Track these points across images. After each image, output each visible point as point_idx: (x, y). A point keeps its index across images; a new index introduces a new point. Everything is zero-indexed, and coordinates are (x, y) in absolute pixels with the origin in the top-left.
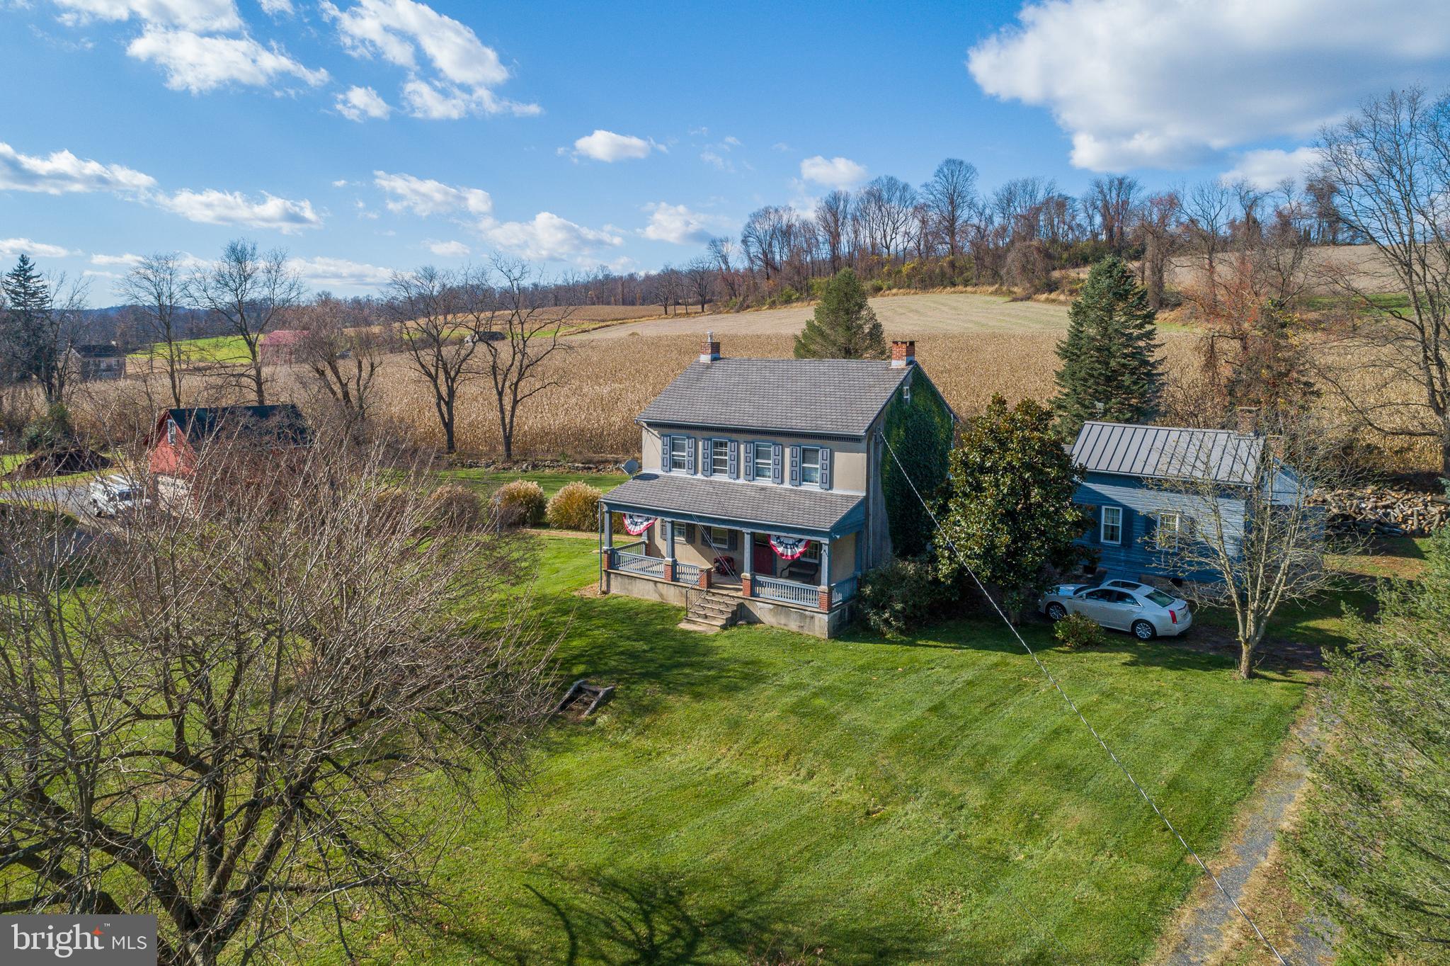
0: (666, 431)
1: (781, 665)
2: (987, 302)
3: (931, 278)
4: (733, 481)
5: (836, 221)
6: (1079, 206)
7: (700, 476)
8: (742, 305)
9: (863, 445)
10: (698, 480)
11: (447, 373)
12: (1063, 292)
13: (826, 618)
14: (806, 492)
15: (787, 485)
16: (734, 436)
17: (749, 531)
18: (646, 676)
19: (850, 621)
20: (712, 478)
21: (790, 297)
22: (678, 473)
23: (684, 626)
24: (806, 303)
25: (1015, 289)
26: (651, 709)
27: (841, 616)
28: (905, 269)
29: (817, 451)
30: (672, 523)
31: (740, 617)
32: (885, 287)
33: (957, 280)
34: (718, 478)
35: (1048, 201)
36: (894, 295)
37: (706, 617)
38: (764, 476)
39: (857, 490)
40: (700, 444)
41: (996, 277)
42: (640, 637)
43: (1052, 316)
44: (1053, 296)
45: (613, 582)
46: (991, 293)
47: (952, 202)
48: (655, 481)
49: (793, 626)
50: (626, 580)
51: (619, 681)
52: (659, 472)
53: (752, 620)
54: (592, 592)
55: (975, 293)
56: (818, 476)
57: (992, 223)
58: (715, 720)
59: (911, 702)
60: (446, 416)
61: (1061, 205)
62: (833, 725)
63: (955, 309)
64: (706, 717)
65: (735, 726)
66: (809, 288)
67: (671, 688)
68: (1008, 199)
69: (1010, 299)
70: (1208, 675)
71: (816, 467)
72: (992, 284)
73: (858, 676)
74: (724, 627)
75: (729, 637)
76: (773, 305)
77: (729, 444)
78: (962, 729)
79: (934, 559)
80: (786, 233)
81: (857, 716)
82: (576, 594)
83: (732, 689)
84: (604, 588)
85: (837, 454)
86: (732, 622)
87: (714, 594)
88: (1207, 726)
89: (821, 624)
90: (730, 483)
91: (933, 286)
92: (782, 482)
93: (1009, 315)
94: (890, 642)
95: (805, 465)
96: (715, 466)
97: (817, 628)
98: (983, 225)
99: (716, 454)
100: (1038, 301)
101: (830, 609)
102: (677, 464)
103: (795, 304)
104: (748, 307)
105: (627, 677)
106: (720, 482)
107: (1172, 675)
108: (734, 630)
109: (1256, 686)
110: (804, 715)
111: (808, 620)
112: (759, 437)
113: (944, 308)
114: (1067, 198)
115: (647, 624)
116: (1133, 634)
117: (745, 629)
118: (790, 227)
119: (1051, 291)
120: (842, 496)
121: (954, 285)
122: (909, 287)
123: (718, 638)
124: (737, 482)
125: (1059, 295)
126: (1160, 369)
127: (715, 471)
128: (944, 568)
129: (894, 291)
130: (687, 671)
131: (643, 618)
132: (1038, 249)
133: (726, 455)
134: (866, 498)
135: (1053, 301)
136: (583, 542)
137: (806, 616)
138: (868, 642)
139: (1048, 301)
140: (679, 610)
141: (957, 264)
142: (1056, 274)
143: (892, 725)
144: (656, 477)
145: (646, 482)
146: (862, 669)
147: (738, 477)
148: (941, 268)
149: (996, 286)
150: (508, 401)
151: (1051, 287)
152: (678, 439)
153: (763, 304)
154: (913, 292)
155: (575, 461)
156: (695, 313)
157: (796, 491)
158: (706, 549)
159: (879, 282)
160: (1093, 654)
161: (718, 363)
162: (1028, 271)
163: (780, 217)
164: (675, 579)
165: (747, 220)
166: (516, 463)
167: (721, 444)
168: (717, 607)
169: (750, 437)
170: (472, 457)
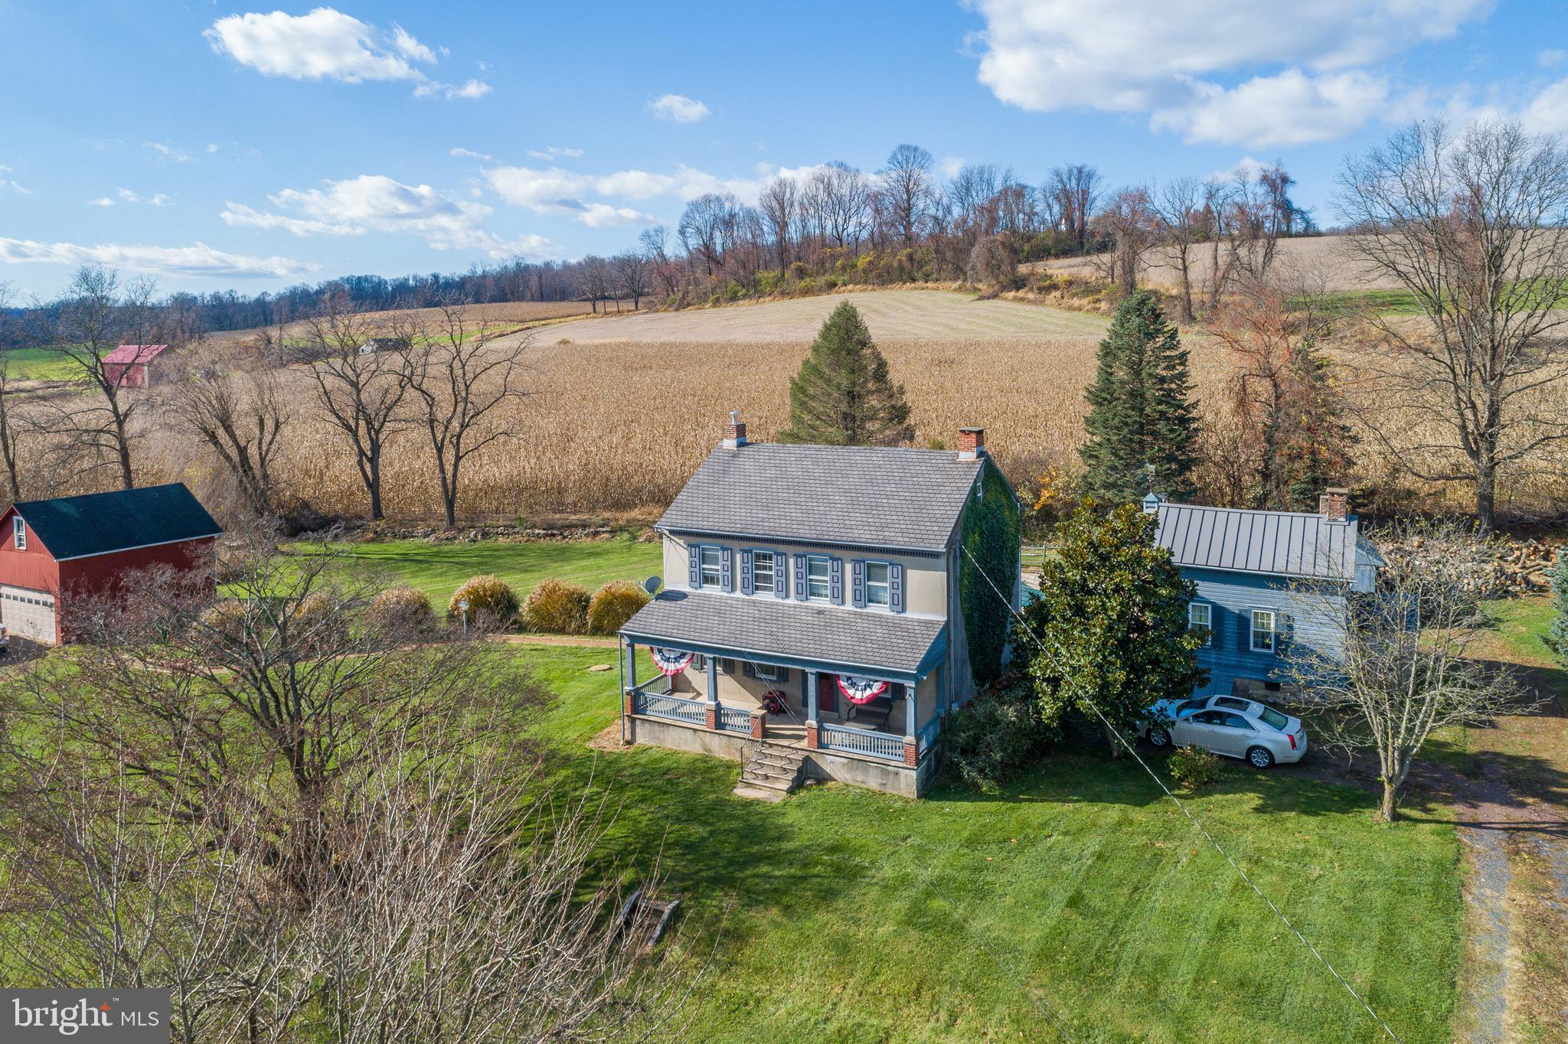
0: (694, 540)
1: (875, 847)
2: (952, 301)
3: (889, 273)
4: (780, 601)
5: (783, 209)
6: (1038, 195)
7: (738, 594)
8: (681, 303)
9: (943, 561)
10: (737, 599)
11: (369, 423)
12: (1031, 289)
13: (914, 774)
14: (874, 616)
15: (849, 606)
16: (781, 548)
17: (814, 671)
18: (716, 881)
19: (936, 770)
20: (754, 597)
21: (735, 293)
22: (709, 590)
23: (741, 792)
24: (754, 301)
25: (980, 286)
26: (738, 936)
27: (928, 767)
28: (862, 261)
29: (886, 566)
30: (714, 659)
31: (808, 775)
32: (840, 283)
33: (917, 275)
34: (762, 596)
35: (1005, 191)
36: (851, 291)
37: (767, 777)
38: (820, 595)
39: (937, 613)
40: (738, 557)
41: (957, 271)
42: (690, 814)
43: (1024, 317)
44: (1021, 294)
45: (638, 730)
46: (955, 290)
47: (908, 191)
48: (684, 602)
49: (873, 783)
50: (657, 728)
51: (684, 890)
52: (685, 588)
53: (822, 779)
54: (611, 740)
55: (937, 289)
56: (887, 597)
57: (950, 212)
58: (818, 942)
59: (1044, 895)
60: (369, 474)
61: (1020, 192)
62: (964, 940)
63: (918, 308)
64: (805, 941)
65: (843, 948)
66: (756, 283)
67: (752, 898)
68: (965, 188)
69: (976, 297)
70: (1348, 820)
71: (883, 586)
72: (956, 279)
73: (969, 858)
74: (791, 791)
75: (800, 806)
76: (717, 303)
77: (774, 557)
78: (1113, 932)
79: (1031, 695)
80: (729, 222)
81: (985, 923)
82: (591, 745)
83: (827, 896)
85: (910, 572)
86: (797, 785)
87: (771, 745)
88: (1378, 897)
89: (907, 781)
90: (777, 604)
91: (892, 282)
92: (843, 603)
93: (978, 315)
94: (992, 798)
95: (871, 583)
96: (757, 582)
97: (903, 786)
98: (940, 214)
99: (758, 568)
100: (1006, 299)
101: (918, 763)
102: (708, 579)
103: (741, 302)
104: (689, 305)
105: (693, 885)
106: (766, 603)
107: (1312, 822)
108: (803, 793)
109: (1403, 833)
110: (925, 928)
111: (891, 777)
112: (812, 550)
113: (907, 308)
114: (1025, 187)
115: (695, 792)
116: (1248, 759)
117: (815, 791)
118: (732, 216)
119: (1018, 289)
120: (919, 621)
121: (914, 280)
122: (865, 282)
123: (788, 808)
124: (787, 601)
125: (1028, 292)
126: (1194, 414)
127: (757, 588)
128: (1049, 709)
129: (850, 287)
130: (764, 869)
131: (688, 783)
132: (1003, 243)
133: (770, 568)
134: (948, 622)
135: (1022, 299)
136: (574, 652)
137: (889, 772)
138: (967, 799)
139: (1015, 299)
140: (729, 766)
141: (915, 257)
142: (1023, 269)
143: (1033, 935)
144: (683, 596)
145: (673, 604)
146: (971, 843)
147: (787, 596)
148: (900, 261)
149: (960, 282)
150: (449, 455)
151: (1019, 283)
152: (709, 550)
153: (706, 301)
154: (871, 287)
155: (534, 526)
156: (629, 311)
157: (861, 614)
158: (749, 681)
159: (833, 277)
160: (1217, 797)
161: (745, 450)
162: (993, 267)
163: (722, 206)
164: (719, 725)
165: (685, 208)
166: (461, 531)
167: (765, 557)
168: (778, 763)
169: (800, 550)
170: (405, 525)
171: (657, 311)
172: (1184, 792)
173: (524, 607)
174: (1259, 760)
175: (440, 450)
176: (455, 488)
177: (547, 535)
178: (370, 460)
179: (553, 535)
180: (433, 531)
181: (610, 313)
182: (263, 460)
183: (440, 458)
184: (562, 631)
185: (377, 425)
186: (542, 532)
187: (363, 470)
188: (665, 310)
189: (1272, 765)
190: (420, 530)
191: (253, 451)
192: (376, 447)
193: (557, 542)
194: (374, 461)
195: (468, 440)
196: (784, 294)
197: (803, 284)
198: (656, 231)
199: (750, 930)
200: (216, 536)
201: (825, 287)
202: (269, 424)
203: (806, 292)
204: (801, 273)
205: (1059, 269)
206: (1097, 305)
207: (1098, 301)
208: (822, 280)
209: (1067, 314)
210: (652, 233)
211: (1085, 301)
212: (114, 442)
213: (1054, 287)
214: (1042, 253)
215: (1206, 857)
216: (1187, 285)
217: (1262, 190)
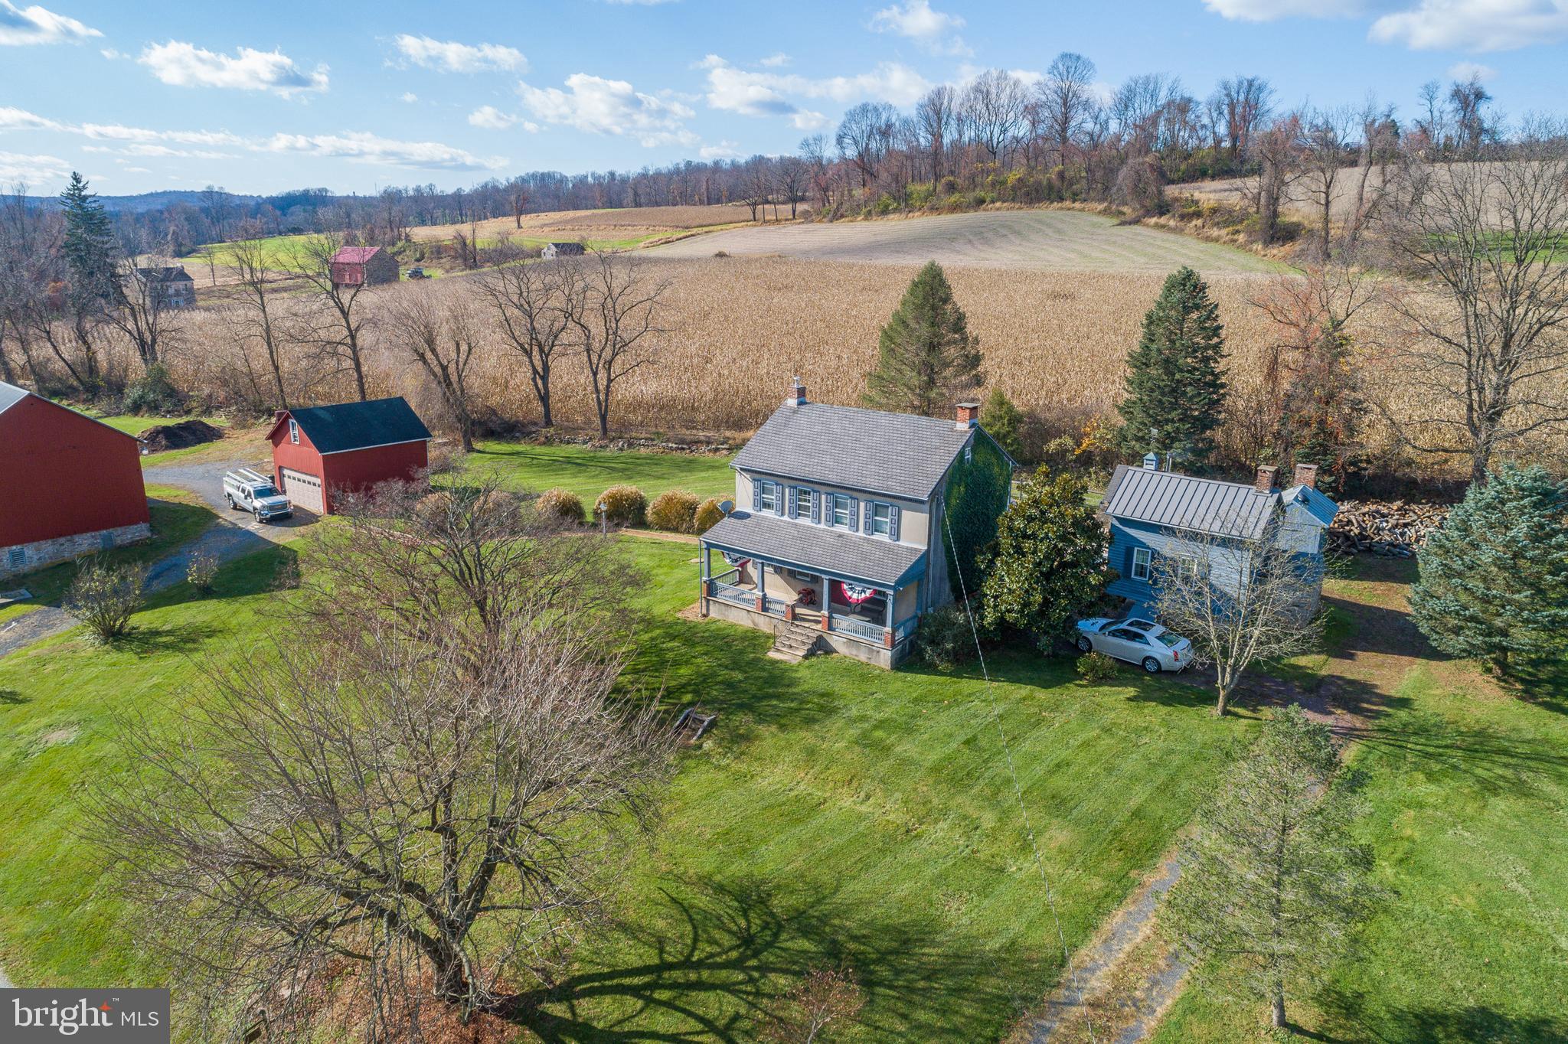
0: (757, 476)
1: (850, 696)
2: (1095, 224)
3: (1037, 191)
4: (814, 525)
5: (940, 119)
6: (1203, 109)
7: (786, 518)
8: (835, 214)
9: (927, 507)
10: (785, 522)
11: (541, 350)
12: (1174, 216)
13: (889, 653)
14: (877, 541)
15: (861, 534)
16: (817, 487)
17: (827, 577)
18: (742, 707)
19: (910, 653)
20: (797, 521)
21: (887, 207)
22: (765, 513)
23: (772, 655)
24: (903, 215)
25: (1125, 209)
26: (747, 738)
27: (903, 650)
28: (1013, 178)
29: (888, 508)
30: (763, 563)
31: (820, 647)
32: (988, 200)
33: (1066, 194)
34: (802, 521)
35: (1169, 104)
36: (998, 209)
37: (791, 647)
38: (841, 523)
39: (920, 543)
40: (787, 490)
41: (1105, 193)
42: (736, 666)
43: (1159, 247)
44: (1163, 220)
45: (711, 607)
46: (1100, 212)
47: (1065, 104)
48: (746, 521)
49: (863, 657)
50: (723, 607)
51: (720, 710)
52: (749, 510)
53: (829, 651)
54: (693, 614)
55: (1083, 210)
56: (887, 529)
57: (1107, 129)
58: (796, 748)
59: (950, 736)
60: (542, 391)
61: (1183, 107)
62: (888, 756)
63: (1059, 230)
64: (789, 746)
65: (811, 753)
66: (908, 197)
67: (762, 719)
68: (1125, 102)
69: (1118, 221)
70: (1192, 711)
71: (886, 520)
72: (1101, 200)
73: (911, 709)
74: (806, 657)
75: (808, 667)
76: (868, 215)
77: (812, 494)
78: (986, 761)
79: (979, 608)
80: (886, 132)
81: (906, 748)
82: (679, 615)
83: (810, 721)
84: (704, 611)
85: (904, 512)
86: (810, 654)
87: (797, 626)
89: (885, 658)
90: (812, 528)
91: (1039, 201)
92: (857, 531)
93: (1115, 242)
94: (942, 674)
95: (877, 518)
96: (799, 510)
97: (881, 661)
98: (1097, 131)
99: (800, 500)
100: (1147, 225)
101: (893, 646)
102: (767, 505)
103: (891, 216)
104: (842, 216)
105: (727, 708)
106: (804, 526)
107: (1163, 710)
108: (814, 659)
109: (1226, 723)
110: (865, 746)
111: (874, 653)
112: (837, 490)
113: (1048, 230)
114: (1190, 100)
115: (741, 652)
116: (1143, 666)
117: (822, 659)
118: (889, 126)
119: (1162, 214)
120: (907, 548)
121: (1061, 199)
122: (1013, 200)
123: (801, 668)
124: (819, 526)
125: (1169, 219)
127: (799, 515)
128: (990, 617)
129: (998, 204)
130: (774, 702)
131: (738, 646)
132: (1151, 166)
133: (809, 501)
134: (928, 551)
137: (873, 651)
138: (925, 673)
139: (1158, 226)
140: (768, 637)
141: (1066, 174)
142: (1171, 191)
143: (933, 757)
144: (748, 516)
145: (739, 521)
146: (916, 701)
147: (819, 522)
148: (1049, 179)
149: (1106, 204)
150: (602, 376)
151: (1163, 209)
152: (767, 484)
153: (858, 214)
154: (1017, 206)
155: (668, 440)
156: (787, 220)
157: (868, 540)
158: (792, 580)
159: (982, 194)
160: (1106, 688)
161: (804, 408)
162: (1139, 190)
163: (879, 115)
164: (765, 609)
165: (843, 118)
166: (612, 440)
167: (805, 493)
168: (800, 638)
169: (830, 490)
170: (569, 433)
171: (812, 221)
172: (1084, 682)
173: (649, 511)
174: (1151, 666)
175: (595, 374)
176: (606, 406)
177: (678, 448)
178: (542, 378)
179: (683, 449)
180: (591, 439)
181: (769, 221)
182: (460, 376)
183: (595, 380)
184: (676, 530)
185: (546, 349)
186: (674, 446)
187: (536, 385)
188: (820, 221)
189: (1159, 670)
190: (580, 438)
191: (452, 369)
192: (546, 368)
193: (686, 455)
194: (544, 378)
195: (617, 368)
196: (934, 209)
197: (953, 199)
198: (815, 139)
199: (757, 737)
200: (428, 439)
201: (973, 204)
202: (464, 347)
203: (955, 208)
204: (951, 188)
205: (1208, 193)
206: (1236, 237)
207: (1238, 232)
208: (971, 196)
209: (1203, 245)
210: (811, 142)
211: (1224, 232)
212: (349, 352)
213: (1198, 214)
214: (1199, 174)
215: (1074, 725)
216: (1327, 220)
217: (1449, 107)
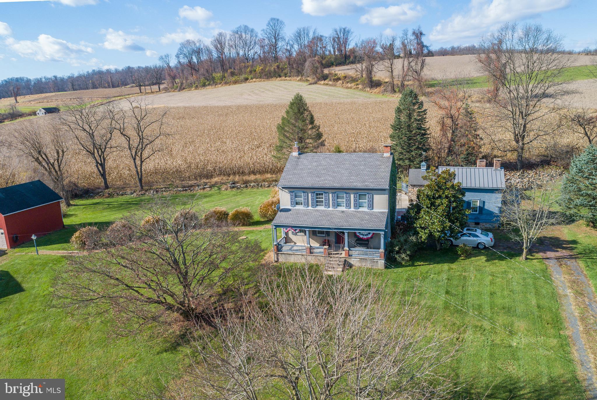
0: (292, 190)
2: (299, 85)
3: (270, 73)
4: (326, 209)
5: (222, 46)
6: (328, 40)
7: (311, 208)
8: (180, 88)
9: (387, 192)
10: (310, 210)
12: (330, 80)
13: (383, 261)
14: (363, 212)
15: (352, 209)
16: (326, 191)
17: (347, 232)
20: (316, 208)
21: (205, 83)
22: (298, 207)
23: (326, 273)
28: (259, 69)
29: (366, 195)
30: (310, 232)
31: (347, 265)
32: (250, 78)
33: (282, 74)
34: (319, 208)
35: (314, 39)
36: (255, 82)
37: (333, 268)
38: (341, 206)
39: (384, 209)
40: (310, 195)
41: (299, 72)
43: (330, 92)
44: (326, 82)
45: (279, 257)
46: (298, 81)
47: (275, 38)
48: (291, 212)
49: (369, 265)
50: (287, 255)
52: (290, 207)
53: (351, 266)
54: (269, 261)
55: (291, 80)
56: (366, 205)
57: (293, 47)
59: (438, 292)
60: (101, 171)
61: (320, 39)
63: (286, 89)
66: (213, 79)
68: (298, 37)
69: (308, 84)
71: (365, 201)
72: (298, 76)
73: (410, 284)
74: (343, 271)
75: (348, 275)
76: (196, 88)
77: (324, 194)
78: (463, 300)
80: (198, 52)
84: (276, 260)
85: (374, 196)
86: (344, 269)
87: (331, 257)
88: (530, 281)
89: (381, 263)
91: (272, 77)
92: (350, 208)
93: (311, 91)
95: (360, 201)
96: (317, 203)
97: (379, 265)
98: (289, 48)
99: (317, 198)
100: (320, 84)
101: (385, 258)
102: (297, 204)
103: (208, 87)
104: (184, 89)
106: (321, 210)
108: (347, 271)
109: (529, 263)
111: (375, 263)
112: (338, 190)
113: (281, 89)
114: (321, 36)
116: (478, 247)
117: (350, 270)
118: (200, 49)
119: (325, 80)
120: (378, 212)
121: (280, 76)
122: (260, 78)
123: (345, 276)
124: (329, 209)
127: (317, 205)
129: (254, 80)
132: (318, 61)
133: (322, 198)
134: (388, 212)
135: (327, 84)
137: (374, 262)
139: (324, 84)
140: (318, 265)
141: (280, 67)
142: (326, 71)
143: (440, 303)
144: (290, 210)
145: (287, 213)
146: (407, 280)
147: (329, 207)
148: (274, 69)
149: (300, 77)
150: (138, 162)
151: (325, 77)
152: (298, 193)
153: (192, 87)
154: (263, 80)
155: (178, 187)
156: (156, 92)
157: (357, 211)
158: (315, 237)
159: (246, 76)
160: (473, 259)
161: (302, 156)
162: (315, 71)
163: (195, 44)
164: (311, 253)
165: (179, 46)
166: (146, 191)
167: (320, 194)
168: (336, 263)
169: (334, 191)
170: (121, 190)
171: (170, 92)
172: (462, 258)
174: (481, 247)
175: (135, 159)
176: (141, 174)
177: (184, 190)
178: (101, 165)
179: (186, 190)
180: (134, 192)
181: (148, 93)
182: (59, 168)
183: (135, 162)
186: (181, 189)
187: (98, 169)
188: (173, 91)
189: (485, 248)
190: (129, 192)
194: (103, 166)
195: (146, 154)
196: (226, 83)
197: (234, 79)
198: (165, 56)
200: (60, 200)
201: (244, 80)
202: (61, 153)
203: (235, 82)
204: (233, 74)
205: (339, 71)
206: (358, 86)
207: (357, 84)
208: (242, 77)
209: (346, 90)
210: (164, 57)
211: (353, 84)
213: (339, 79)
214: (330, 65)
215: (479, 276)
216: (392, 77)
217: (413, 38)
